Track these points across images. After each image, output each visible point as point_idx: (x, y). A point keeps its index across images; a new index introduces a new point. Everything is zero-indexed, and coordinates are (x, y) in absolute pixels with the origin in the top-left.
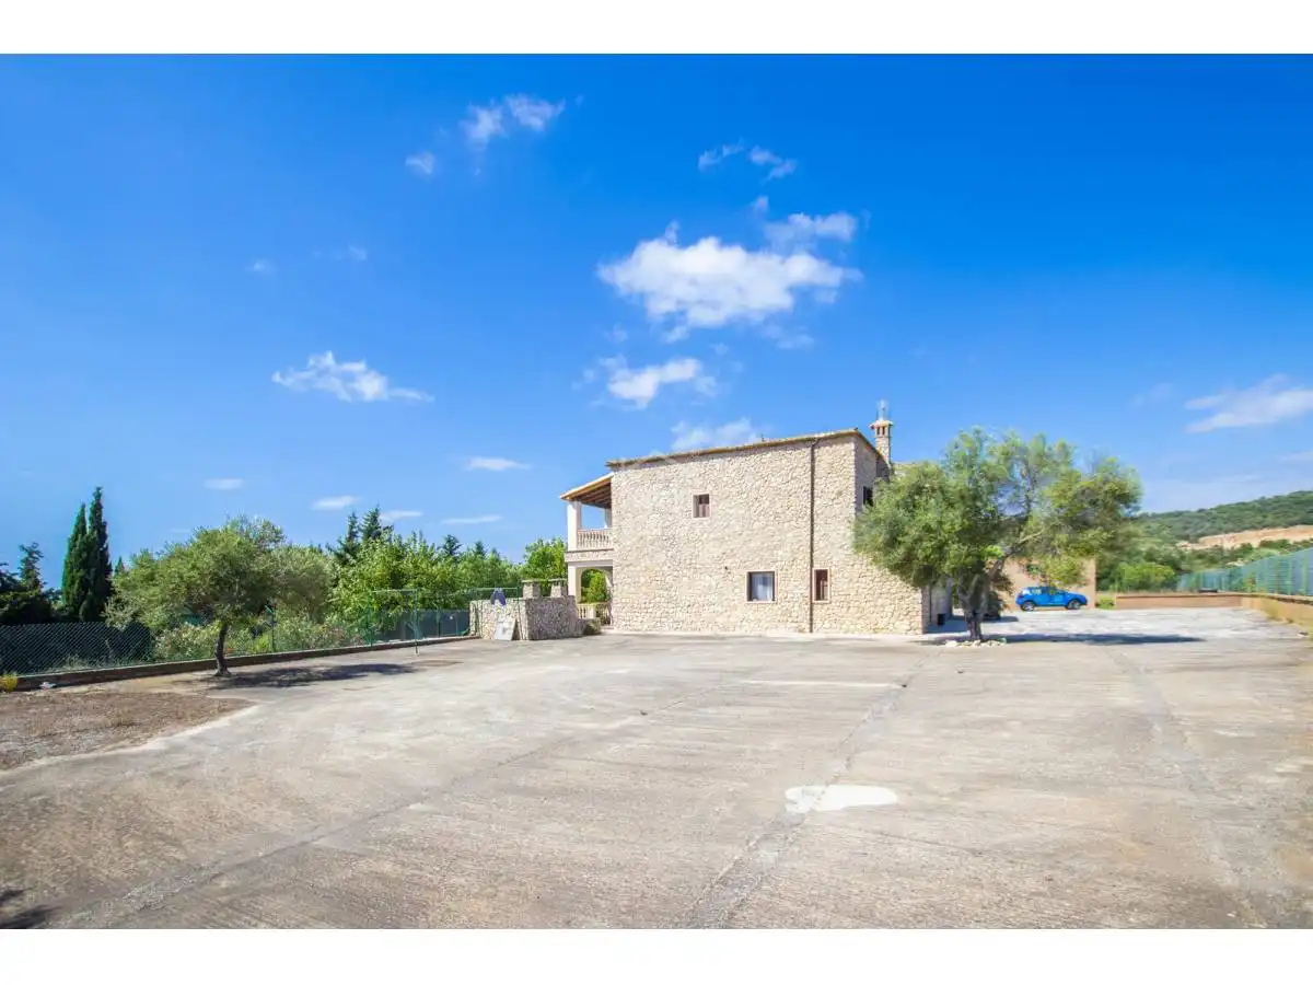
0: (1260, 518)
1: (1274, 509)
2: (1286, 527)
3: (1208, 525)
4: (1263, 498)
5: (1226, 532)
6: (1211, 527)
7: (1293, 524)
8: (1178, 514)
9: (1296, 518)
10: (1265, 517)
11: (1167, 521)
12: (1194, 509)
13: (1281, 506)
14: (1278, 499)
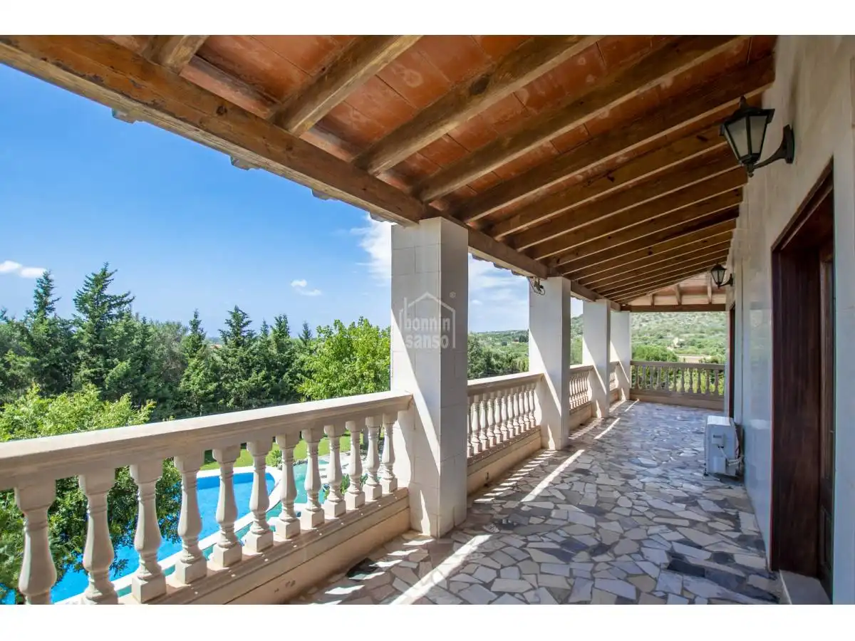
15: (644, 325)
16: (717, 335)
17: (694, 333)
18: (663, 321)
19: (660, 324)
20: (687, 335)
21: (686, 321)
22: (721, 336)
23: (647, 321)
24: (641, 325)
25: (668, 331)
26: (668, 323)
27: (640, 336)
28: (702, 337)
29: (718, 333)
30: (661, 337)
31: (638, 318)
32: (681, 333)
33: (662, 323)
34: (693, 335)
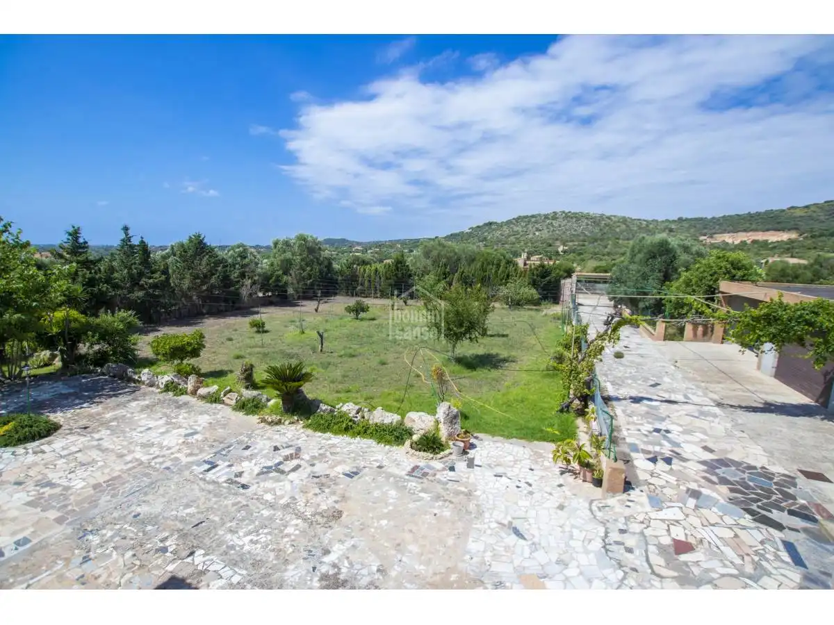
0: (748, 225)
1: (756, 220)
2: (764, 231)
3: (717, 227)
4: (749, 213)
5: (728, 233)
6: (719, 229)
7: (768, 230)
8: (701, 219)
9: (770, 226)
10: (751, 224)
11: (693, 222)
12: (709, 217)
13: (761, 218)
14: (758, 214)
15: (537, 234)
16: (596, 244)
17: (579, 241)
18: (553, 230)
19: (551, 233)
20: (571, 244)
21: (572, 231)
22: (599, 244)
23: (540, 230)
24: (535, 234)
25: (557, 239)
26: (557, 232)
27: (532, 243)
28: (584, 245)
29: (597, 242)
30: (550, 246)
31: (532, 227)
32: (567, 241)
33: (552, 232)
34: (576, 243)
